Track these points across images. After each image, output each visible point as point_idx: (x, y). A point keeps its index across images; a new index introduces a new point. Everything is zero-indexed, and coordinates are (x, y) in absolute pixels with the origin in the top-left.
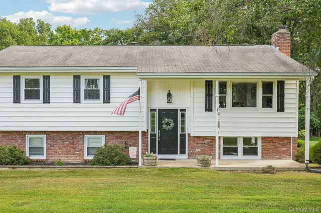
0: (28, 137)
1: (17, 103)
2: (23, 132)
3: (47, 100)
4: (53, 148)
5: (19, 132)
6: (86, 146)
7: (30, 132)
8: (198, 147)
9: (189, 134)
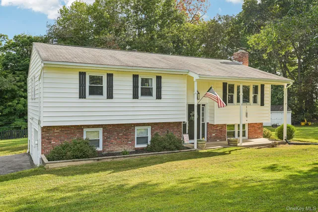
0: (85, 130)
1: (82, 98)
2: (81, 126)
3: (110, 96)
4: (108, 140)
5: (78, 126)
6: (136, 137)
7: (88, 126)
8: (214, 133)
9: (207, 123)
